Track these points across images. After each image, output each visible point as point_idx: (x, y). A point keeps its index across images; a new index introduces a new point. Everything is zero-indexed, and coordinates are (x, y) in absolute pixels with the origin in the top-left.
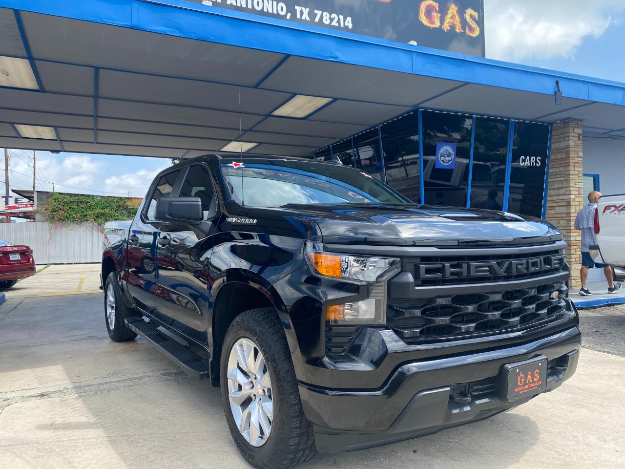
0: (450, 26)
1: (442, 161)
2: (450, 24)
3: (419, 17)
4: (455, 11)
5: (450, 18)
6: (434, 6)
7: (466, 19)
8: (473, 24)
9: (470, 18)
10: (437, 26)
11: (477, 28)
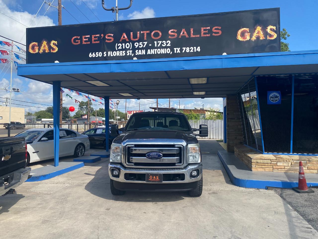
1: (272, 100)
2: (256, 37)
3: (237, 38)
4: (260, 29)
5: (257, 34)
6: (246, 30)
7: (267, 31)
8: (272, 33)
9: (270, 30)
10: (248, 39)
11: (275, 34)
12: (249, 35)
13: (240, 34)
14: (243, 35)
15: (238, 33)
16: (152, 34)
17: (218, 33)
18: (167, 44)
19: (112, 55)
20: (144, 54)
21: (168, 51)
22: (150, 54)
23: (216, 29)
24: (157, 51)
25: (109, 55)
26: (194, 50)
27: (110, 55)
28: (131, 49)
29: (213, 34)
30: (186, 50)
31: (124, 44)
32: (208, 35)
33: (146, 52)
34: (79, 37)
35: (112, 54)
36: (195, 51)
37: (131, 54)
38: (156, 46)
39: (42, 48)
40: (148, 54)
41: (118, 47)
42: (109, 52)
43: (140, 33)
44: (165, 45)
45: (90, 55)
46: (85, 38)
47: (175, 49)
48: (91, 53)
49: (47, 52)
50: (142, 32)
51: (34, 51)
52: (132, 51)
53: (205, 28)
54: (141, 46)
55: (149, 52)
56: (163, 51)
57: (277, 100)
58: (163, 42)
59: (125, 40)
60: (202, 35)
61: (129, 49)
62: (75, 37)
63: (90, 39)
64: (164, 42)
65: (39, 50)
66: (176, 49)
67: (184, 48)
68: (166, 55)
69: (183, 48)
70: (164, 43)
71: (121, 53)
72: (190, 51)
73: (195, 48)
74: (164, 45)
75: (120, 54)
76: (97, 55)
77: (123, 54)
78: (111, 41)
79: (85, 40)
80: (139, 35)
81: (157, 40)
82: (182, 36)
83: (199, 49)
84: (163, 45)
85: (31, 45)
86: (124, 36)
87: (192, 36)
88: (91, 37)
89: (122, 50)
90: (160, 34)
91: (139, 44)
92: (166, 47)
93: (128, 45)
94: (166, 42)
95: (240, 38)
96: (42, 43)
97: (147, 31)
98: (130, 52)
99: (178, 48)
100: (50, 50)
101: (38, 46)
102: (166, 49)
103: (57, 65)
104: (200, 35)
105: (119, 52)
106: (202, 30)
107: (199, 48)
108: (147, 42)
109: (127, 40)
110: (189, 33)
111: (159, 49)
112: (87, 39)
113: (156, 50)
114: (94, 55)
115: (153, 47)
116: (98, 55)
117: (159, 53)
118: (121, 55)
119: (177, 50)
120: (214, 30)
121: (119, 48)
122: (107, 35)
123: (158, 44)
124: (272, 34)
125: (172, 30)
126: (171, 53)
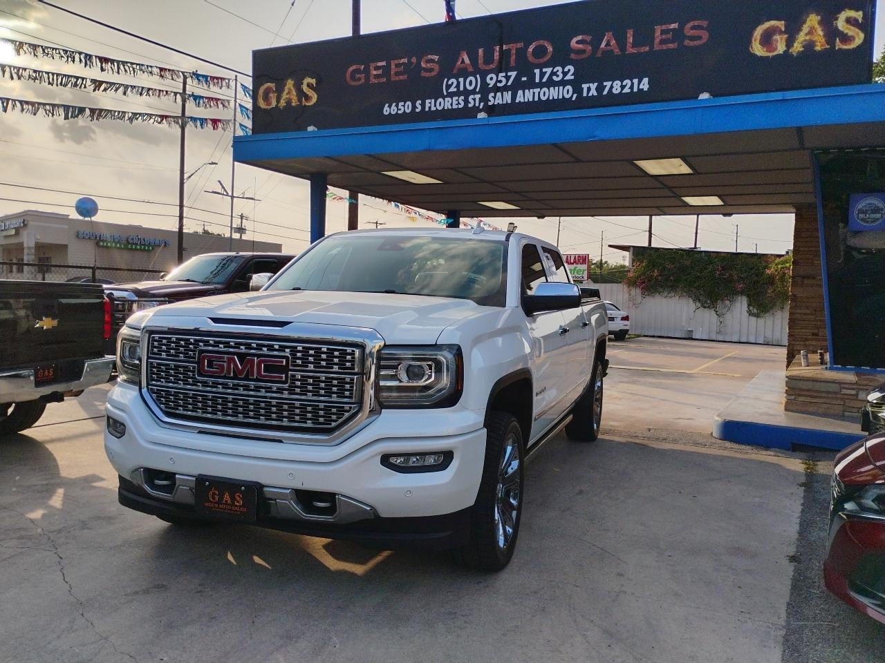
0: (803, 47)
2: (804, 43)
3: (750, 48)
4: (816, 23)
5: (806, 34)
6: (777, 27)
7: (837, 27)
8: (851, 31)
9: (844, 24)
10: (781, 52)
11: (858, 34)
12: (784, 41)
13: (759, 37)
14: (767, 40)
15: (755, 34)
16: (530, 50)
17: (700, 38)
18: (565, 74)
19: (433, 109)
20: (509, 102)
21: (567, 92)
22: (522, 101)
23: (693, 28)
24: (539, 93)
25: (427, 109)
26: (632, 87)
27: (430, 108)
28: (477, 90)
29: (687, 42)
30: (612, 87)
31: (461, 80)
32: (671, 46)
33: (514, 97)
34: (363, 66)
35: (435, 106)
36: (635, 89)
37: (477, 105)
38: (537, 80)
39: (285, 96)
40: (517, 101)
41: (448, 87)
42: (428, 101)
43: (501, 48)
44: (561, 76)
45: (386, 110)
46: (377, 68)
47: (585, 86)
48: (387, 105)
49: (293, 104)
50: (504, 47)
51: (269, 104)
52: (479, 96)
53: (664, 27)
54: (500, 81)
55: (520, 98)
56: (554, 93)
57: (878, 219)
58: (555, 70)
59: (466, 69)
60: (657, 47)
61: (474, 92)
62: (354, 67)
63: (387, 70)
64: (558, 71)
65: (278, 101)
66: (587, 85)
67: (608, 84)
68: (561, 104)
69: (605, 84)
70: (558, 73)
71: (455, 102)
72: (622, 90)
73: (636, 81)
74: (558, 76)
75: (452, 105)
76: (400, 109)
77: (459, 103)
78: (433, 74)
79: (375, 73)
80: (498, 54)
81: (541, 67)
82: (604, 52)
83: (645, 85)
84: (555, 78)
85: (261, 91)
86: (463, 59)
87: (630, 50)
88: (389, 65)
89: (458, 94)
90: (550, 49)
91: (497, 78)
92: (563, 83)
93: (472, 82)
94: (563, 69)
95: (758, 49)
96: (285, 85)
97: (518, 44)
98: (474, 100)
99: (591, 85)
100: (300, 100)
101: (276, 91)
102: (561, 88)
103: (313, 137)
104: (652, 47)
105: (449, 99)
106: (658, 33)
107: (646, 80)
108: (516, 73)
109: (471, 69)
110: (622, 44)
111: (545, 89)
112: (380, 72)
113: (537, 91)
114: (394, 110)
115: (531, 84)
116: (402, 108)
117: (543, 98)
118: (455, 107)
119: (589, 89)
120: (688, 31)
121: (451, 90)
122: (426, 58)
123: (542, 74)
124: (850, 33)
125: (580, 38)
126: (574, 99)
